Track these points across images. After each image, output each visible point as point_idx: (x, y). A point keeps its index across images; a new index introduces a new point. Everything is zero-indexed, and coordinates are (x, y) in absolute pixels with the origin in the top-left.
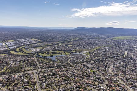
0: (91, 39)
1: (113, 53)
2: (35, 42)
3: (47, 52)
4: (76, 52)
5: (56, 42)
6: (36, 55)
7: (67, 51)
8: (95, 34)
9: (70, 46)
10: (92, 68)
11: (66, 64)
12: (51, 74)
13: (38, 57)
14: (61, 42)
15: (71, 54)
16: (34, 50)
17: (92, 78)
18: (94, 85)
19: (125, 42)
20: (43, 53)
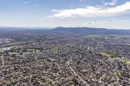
0: (66, 37)
1: (78, 49)
2: (8, 42)
3: (17, 51)
4: (46, 49)
5: (30, 42)
6: (5, 54)
7: (38, 49)
8: (71, 33)
9: (43, 44)
10: (54, 62)
11: (32, 60)
12: (14, 69)
13: (6, 55)
14: (36, 41)
15: (41, 51)
16: (5, 49)
17: (50, 69)
18: (48, 74)
19: (93, 39)
20: (13, 52)
